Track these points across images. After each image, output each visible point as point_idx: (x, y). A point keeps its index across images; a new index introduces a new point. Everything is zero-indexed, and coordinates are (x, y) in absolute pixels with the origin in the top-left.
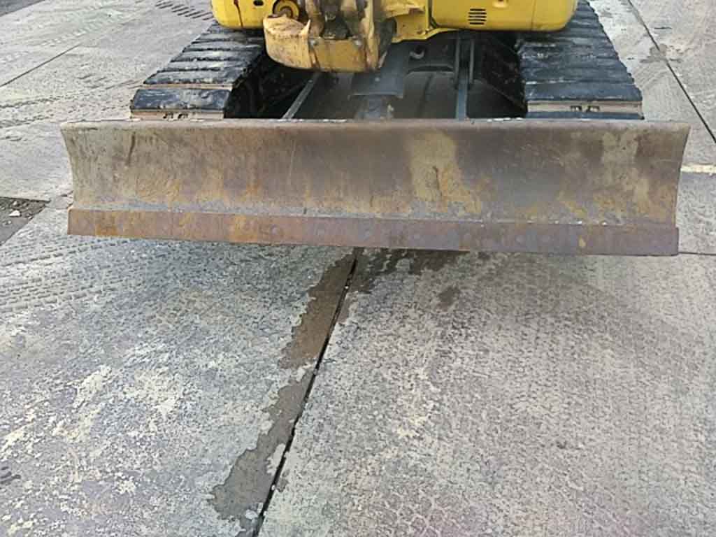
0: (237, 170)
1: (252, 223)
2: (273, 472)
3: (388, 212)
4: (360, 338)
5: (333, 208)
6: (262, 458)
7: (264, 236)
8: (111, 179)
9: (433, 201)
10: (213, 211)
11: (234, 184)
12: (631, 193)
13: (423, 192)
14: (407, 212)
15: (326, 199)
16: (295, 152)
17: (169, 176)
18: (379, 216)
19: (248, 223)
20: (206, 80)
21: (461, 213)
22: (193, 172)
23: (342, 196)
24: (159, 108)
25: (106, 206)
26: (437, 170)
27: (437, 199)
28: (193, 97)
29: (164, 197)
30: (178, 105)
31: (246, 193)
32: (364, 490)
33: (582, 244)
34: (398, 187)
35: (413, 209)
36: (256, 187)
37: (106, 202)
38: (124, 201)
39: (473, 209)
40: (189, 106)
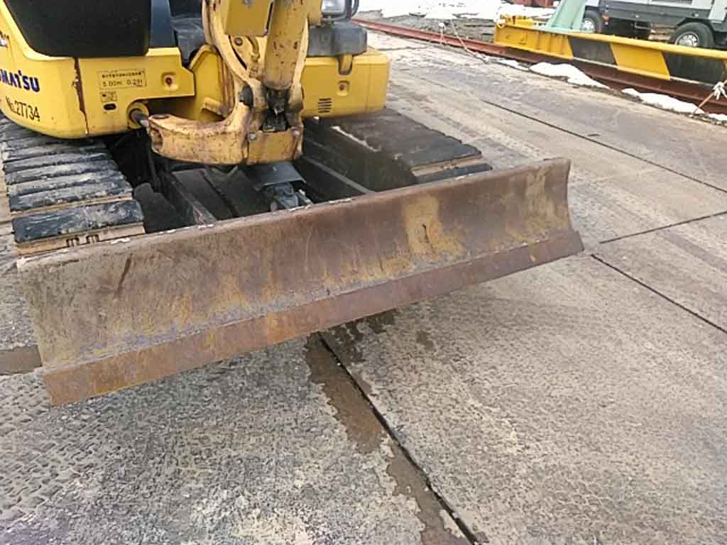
0: (252, 269)
1: (284, 318)
2: (460, 534)
3: (398, 273)
4: (401, 398)
5: (352, 281)
6: (440, 529)
7: (301, 328)
8: (94, 320)
9: (427, 254)
10: (234, 320)
11: (252, 286)
12: (545, 214)
13: (418, 248)
14: (412, 269)
15: (343, 276)
16: (311, 238)
17: (174, 296)
18: (392, 278)
19: (280, 321)
20: (98, 194)
21: (450, 258)
22: (203, 284)
23: (356, 269)
24: (60, 233)
25: (97, 355)
26: (425, 227)
27: (430, 252)
28: (99, 214)
29: (171, 322)
30: (85, 225)
31: (266, 291)
32: (538, 502)
33: (533, 259)
34: (398, 249)
35: (415, 264)
36: (275, 282)
37: (95, 350)
38: (120, 342)
39: (457, 253)
40: (100, 225)
